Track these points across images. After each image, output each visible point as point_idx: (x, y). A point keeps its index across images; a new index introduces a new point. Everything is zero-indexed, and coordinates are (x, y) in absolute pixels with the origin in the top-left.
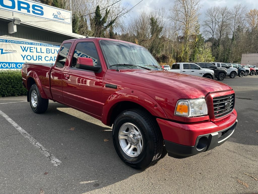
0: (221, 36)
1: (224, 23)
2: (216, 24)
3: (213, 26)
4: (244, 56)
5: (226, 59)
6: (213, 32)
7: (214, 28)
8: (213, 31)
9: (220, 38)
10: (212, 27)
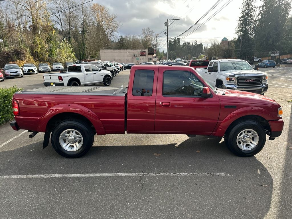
0: (70, 28)
1: (71, 14)
2: (62, 14)
3: (60, 15)
4: (102, 52)
5: (82, 54)
6: (61, 23)
7: (61, 18)
8: (60, 21)
9: (70, 30)
10: (59, 17)
